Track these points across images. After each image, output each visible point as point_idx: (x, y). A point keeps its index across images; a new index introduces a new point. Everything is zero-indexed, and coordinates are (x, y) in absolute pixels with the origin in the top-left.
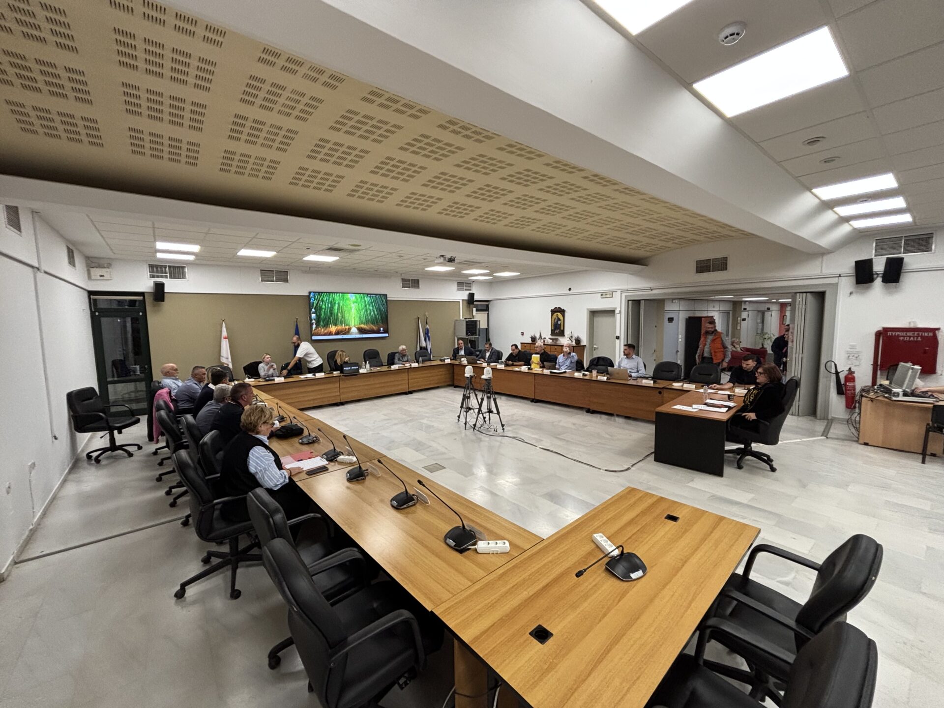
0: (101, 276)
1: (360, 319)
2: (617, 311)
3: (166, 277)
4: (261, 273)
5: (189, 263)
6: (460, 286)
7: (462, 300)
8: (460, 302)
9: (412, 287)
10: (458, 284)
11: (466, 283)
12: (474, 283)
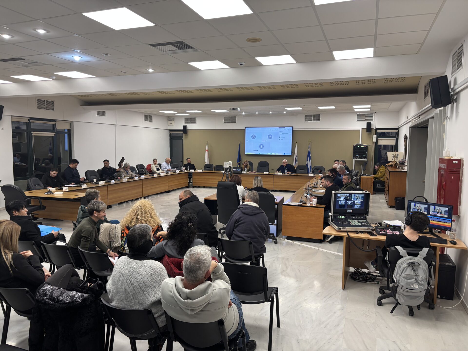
0: (171, 124)
3: (189, 123)
4: (225, 118)
5: (196, 116)
6: (359, 117)
7: (362, 128)
8: (360, 130)
9: (314, 120)
10: (357, 115)
11: (366, 114)
12: (375, 113)
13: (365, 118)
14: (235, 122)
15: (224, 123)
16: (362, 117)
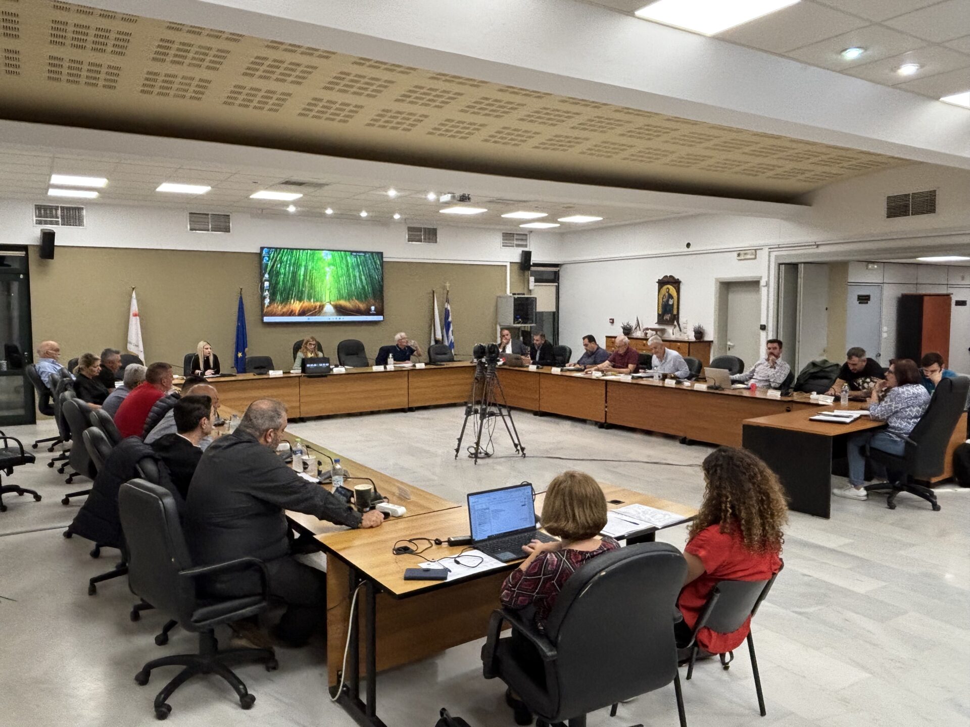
1: (339, 291)
2: (763, 283)
3: (57, 223)
4: (190, 217)
5: (90, 203)
6: (506, 240)
7: (511, 263)
8: (506, 266)
9: (425, 240)
10: (503, 236)
11: (517, 234)
12: (531, 235)
13: (515, 242)
14: (227, 230)
15: (191, 229)
16: (510, 240)
